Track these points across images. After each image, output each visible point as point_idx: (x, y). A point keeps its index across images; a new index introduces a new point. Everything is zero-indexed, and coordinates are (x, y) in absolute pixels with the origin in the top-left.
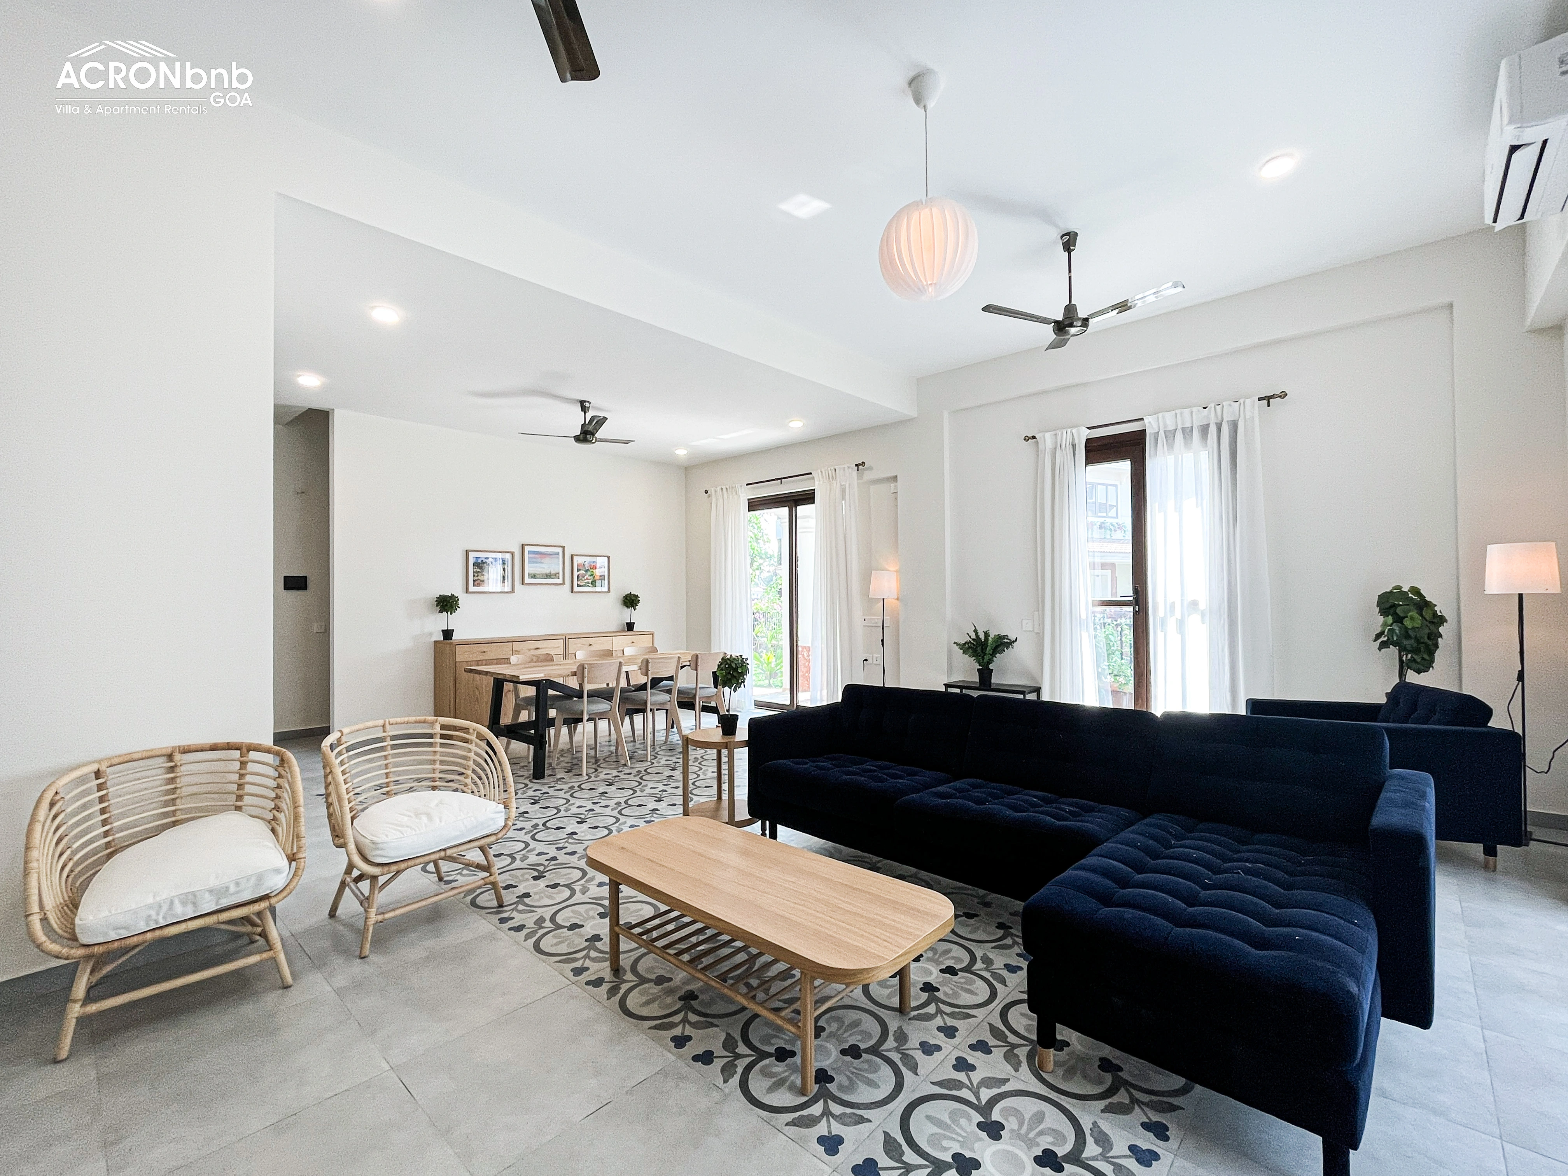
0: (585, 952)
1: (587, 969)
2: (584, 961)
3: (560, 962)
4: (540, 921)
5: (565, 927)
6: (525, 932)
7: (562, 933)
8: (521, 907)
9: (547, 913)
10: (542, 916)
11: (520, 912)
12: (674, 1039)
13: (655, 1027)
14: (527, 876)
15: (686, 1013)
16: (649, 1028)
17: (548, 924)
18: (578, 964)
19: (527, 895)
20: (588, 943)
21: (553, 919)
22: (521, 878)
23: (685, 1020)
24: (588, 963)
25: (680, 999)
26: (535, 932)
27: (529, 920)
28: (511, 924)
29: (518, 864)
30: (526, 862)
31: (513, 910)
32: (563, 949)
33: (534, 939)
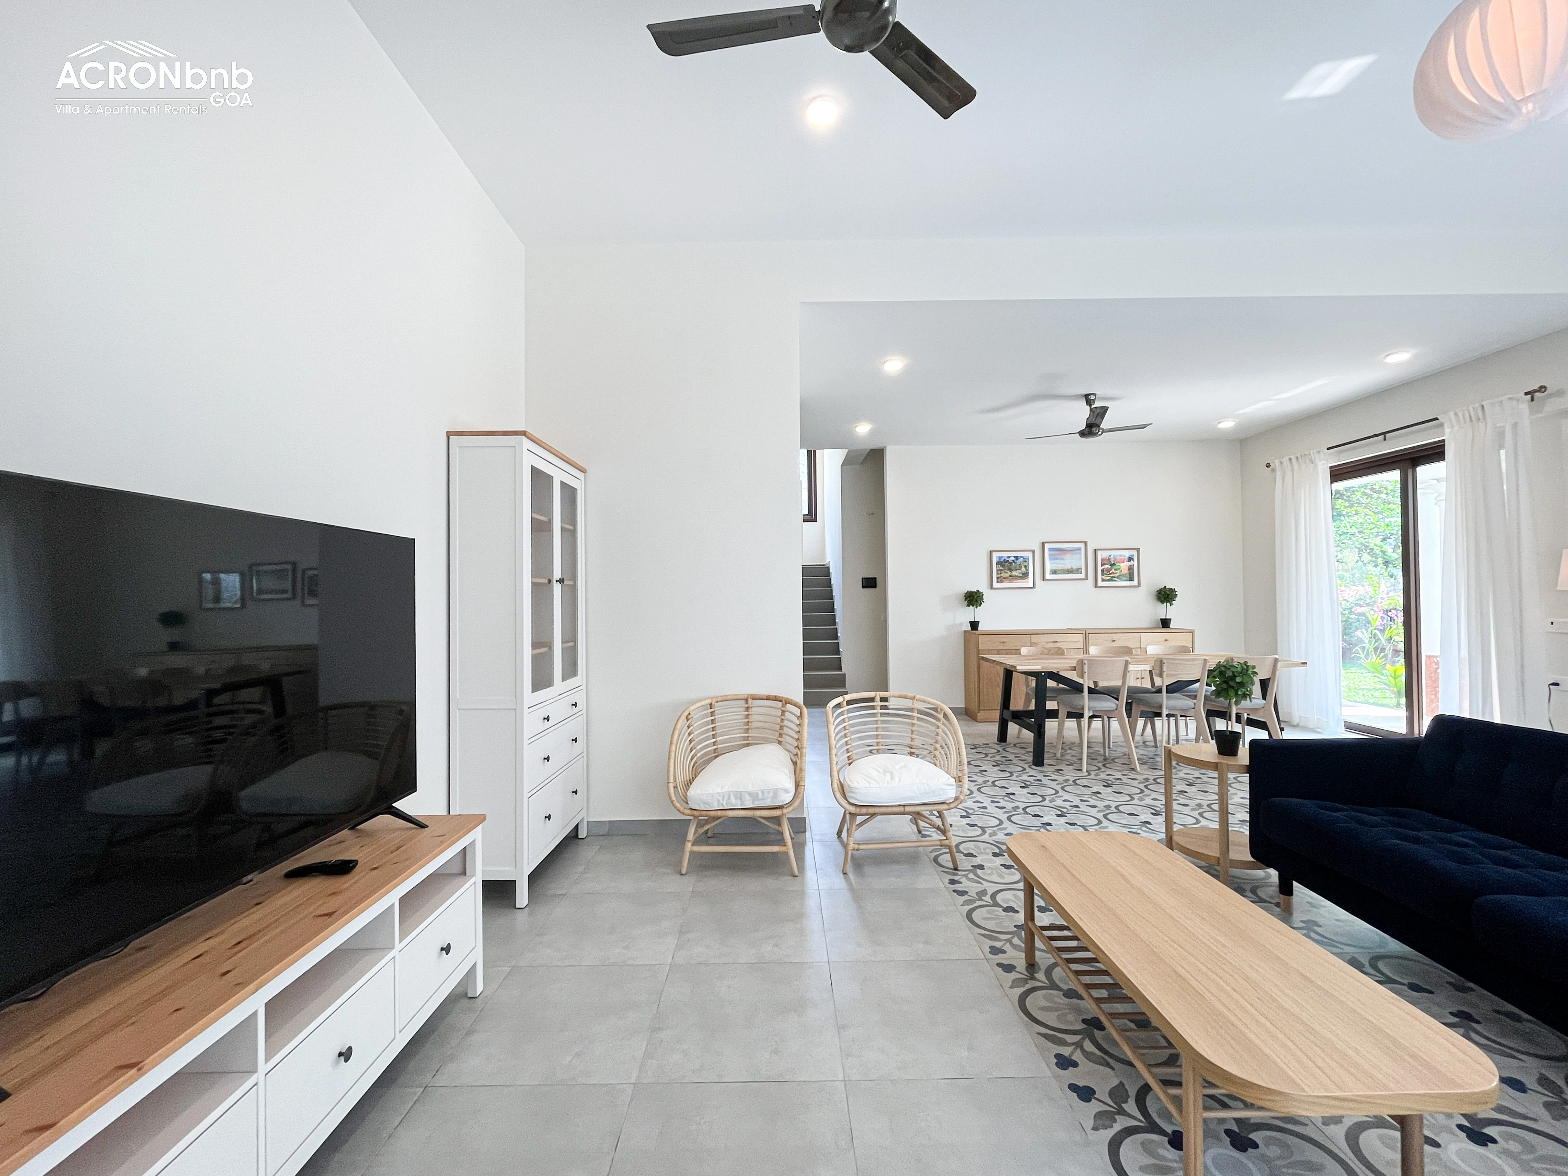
0: (1010, 936)
1: (1004, 952)
2: (1005, 944)
3: (984, 935)
4: (982, 894)
5: (1001, 907)
6: (966, 898)
7: (997, 911)
8: (971, 876)
9: (991, 889)
10: (985, 890)
11: (969, 879)
12: (1058, 1056)
13: (1045, 1036)
14: (988, 851)
15: (1083, 1039)
16: (1039, 1034)
17: (987, 898)
18: (998, 944)
19: (981, 867)
20: (1016, 929)
21: (993, 896)
22: (982, 851)
23: (1079, 1045)
24: (1007, 947)
25: (1084, 1021)
26: (974, 901)
27: (973, 888)
28: (957, 887)
29: (986, 837)
30: (994, 838)
31: (964, 875)
32: (991, 925)
33: (971, 907)
